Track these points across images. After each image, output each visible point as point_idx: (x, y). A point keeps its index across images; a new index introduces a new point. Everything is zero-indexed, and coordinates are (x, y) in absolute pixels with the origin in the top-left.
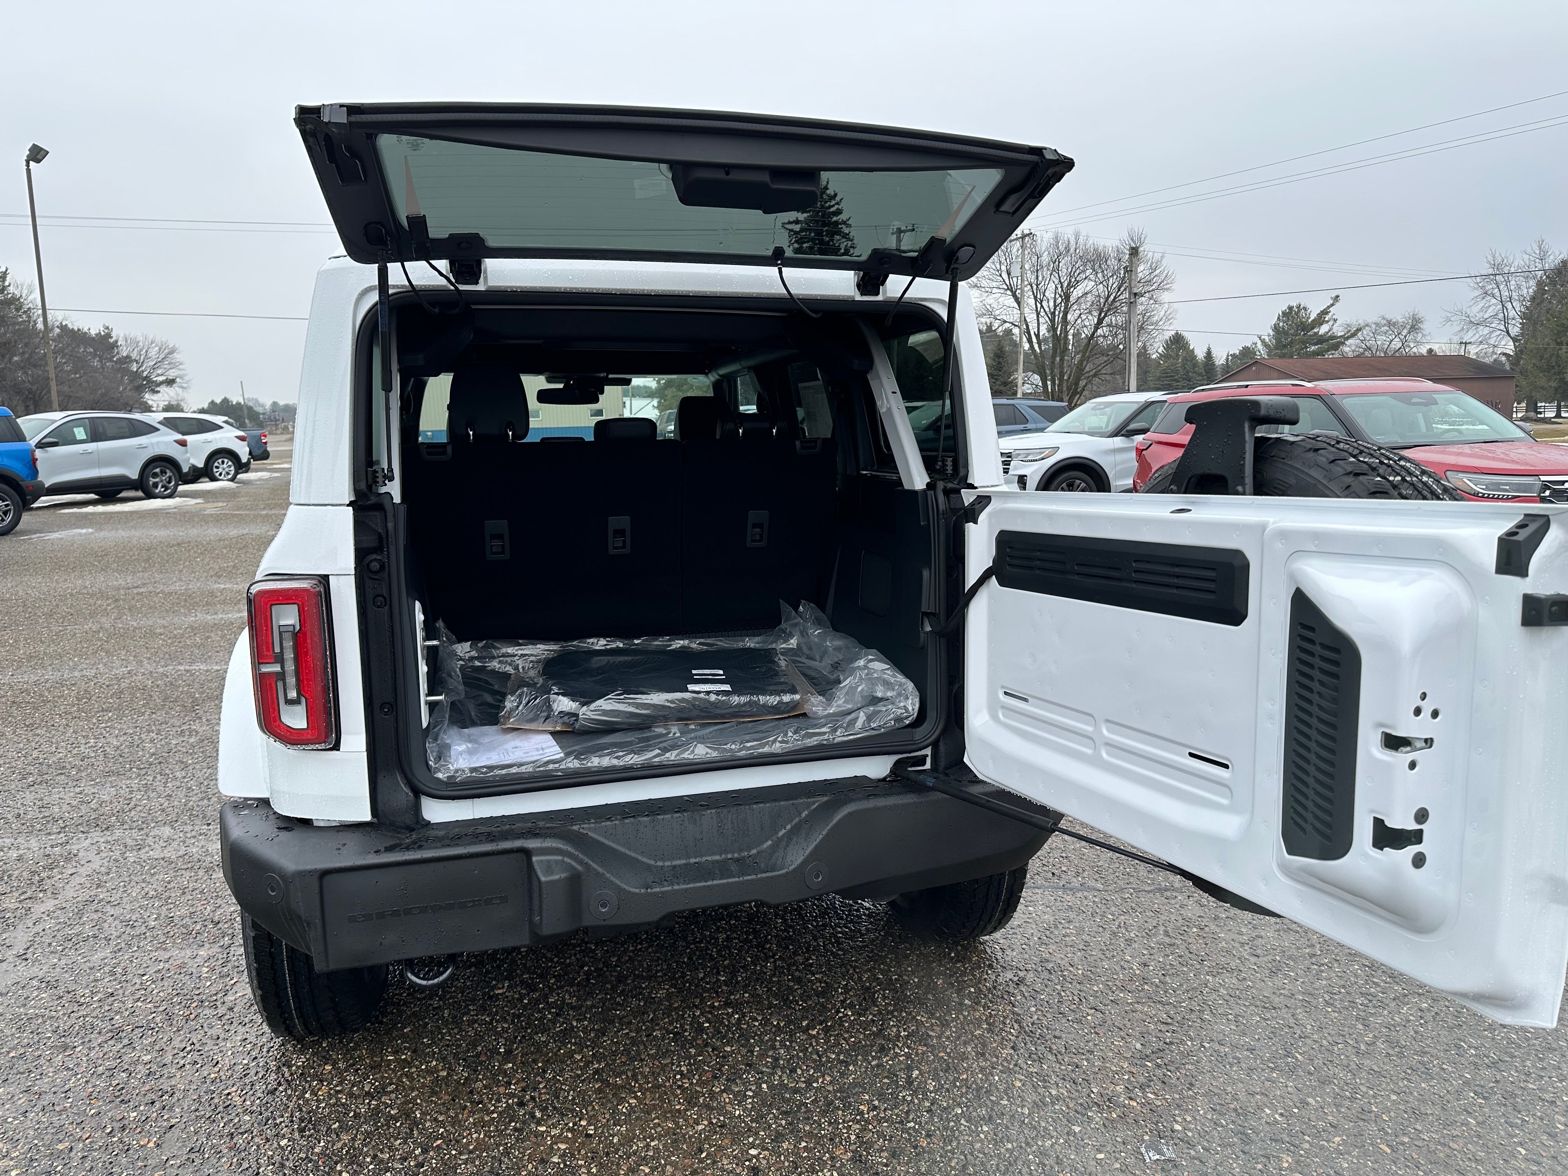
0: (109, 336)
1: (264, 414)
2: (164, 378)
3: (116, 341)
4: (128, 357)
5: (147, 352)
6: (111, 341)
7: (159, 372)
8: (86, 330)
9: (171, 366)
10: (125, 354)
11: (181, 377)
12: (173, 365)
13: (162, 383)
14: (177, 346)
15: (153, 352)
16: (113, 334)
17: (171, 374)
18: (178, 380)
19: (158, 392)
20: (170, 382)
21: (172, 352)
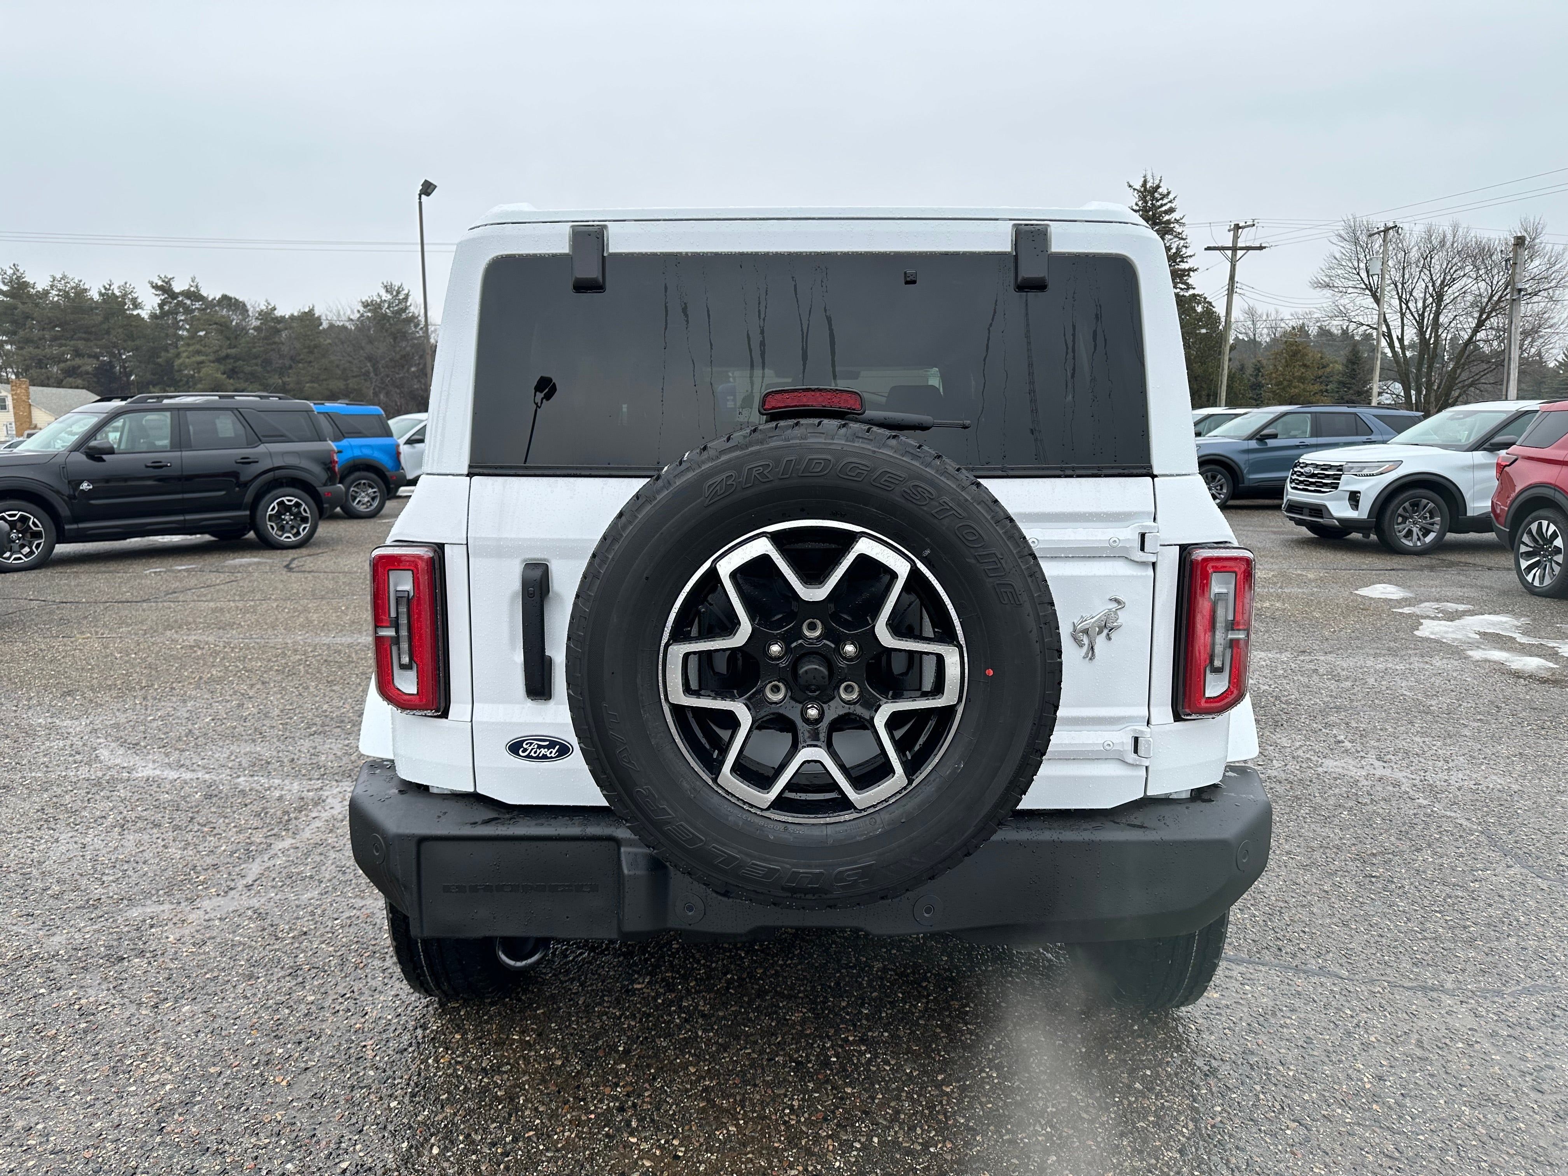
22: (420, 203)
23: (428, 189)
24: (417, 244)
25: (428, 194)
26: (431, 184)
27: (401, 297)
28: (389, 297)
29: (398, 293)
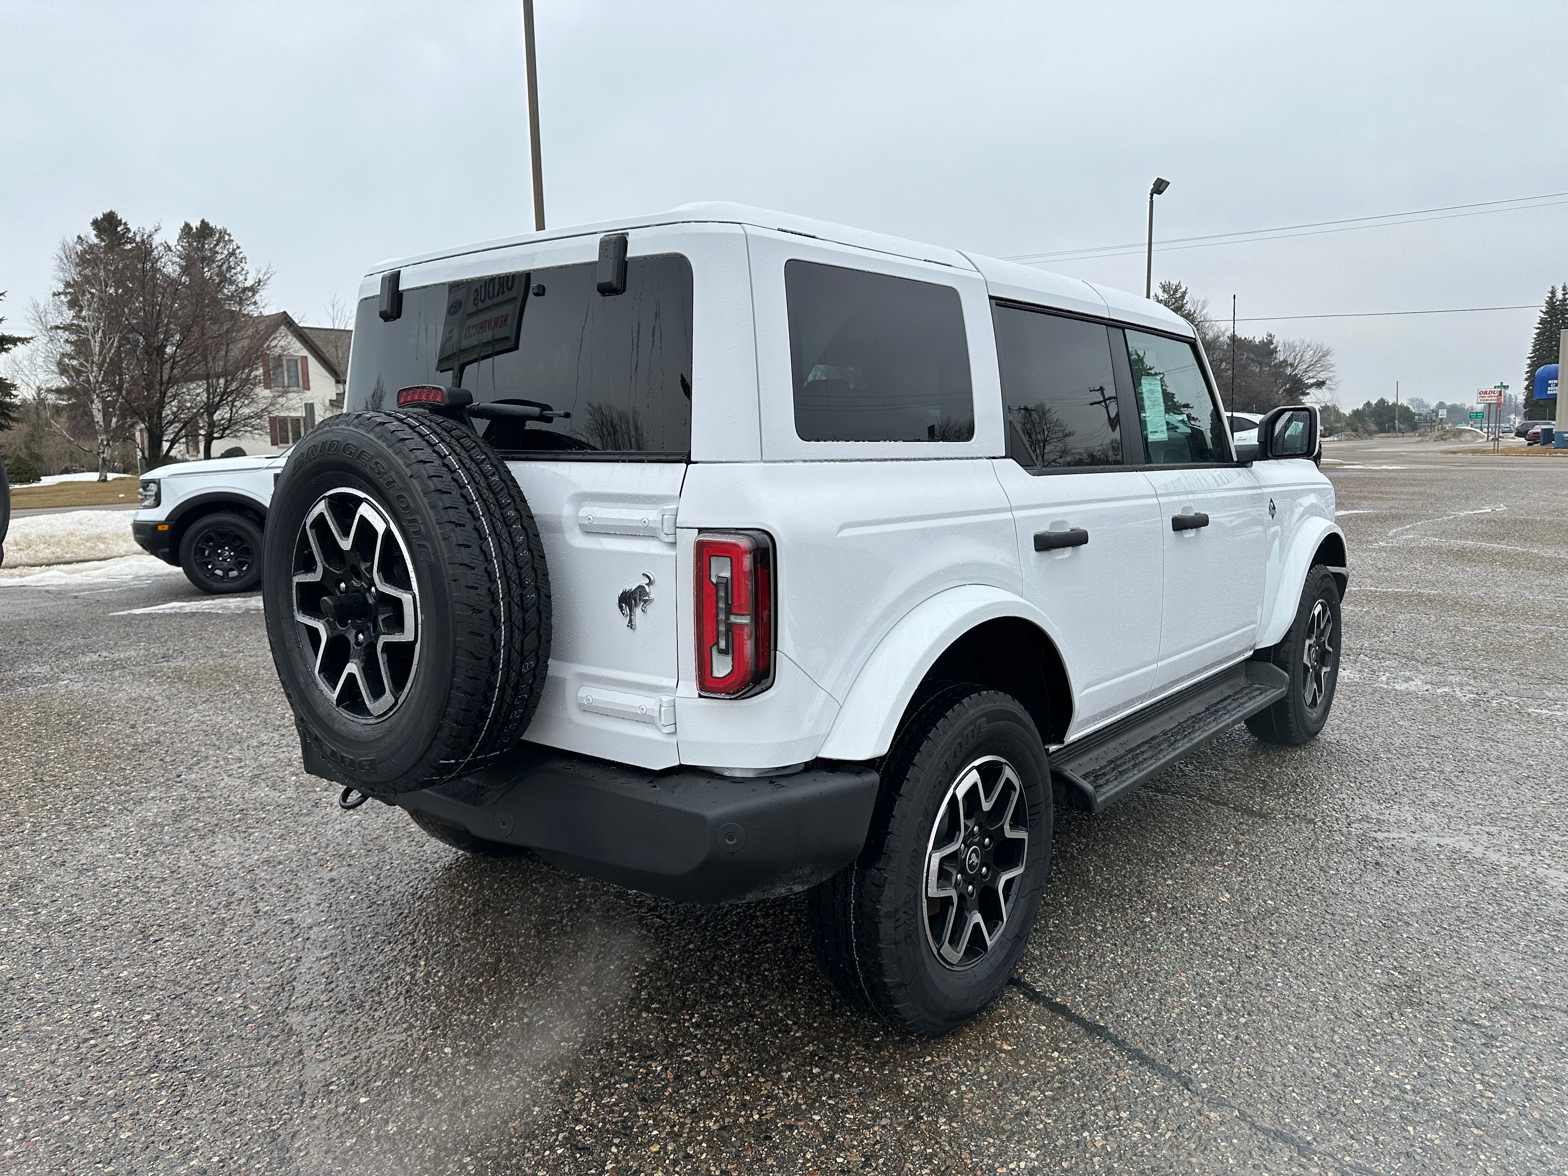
0: (1271, 342)
1: (1420, 415)
2: (1315, 380)
3: (1276, 347)
4: (1285, 361)
5: (1302, 356)
6: (1272, 347)
7: (1311, 374)
8: (1251, 338)
9: (1322, 368)
10: (1282, 359)
11: (1330, 379)
12: (1325, 368)
13: (1312, 385)
14: (1331, 349)
15: (1307, 356)
16: (1275, 341)
17: (1322, 377)
18: (1327, 382)
19: (1308, 394)
20: (1320, 384)
21: (1324, 356)
22: (1151, 202)
23: (1160, 187)
24: (1144, 244)
25: (1160, 192)
26: (1163, 181)
27: (1178, 295)
28: (1166, 296)
29: (1176, 291)
